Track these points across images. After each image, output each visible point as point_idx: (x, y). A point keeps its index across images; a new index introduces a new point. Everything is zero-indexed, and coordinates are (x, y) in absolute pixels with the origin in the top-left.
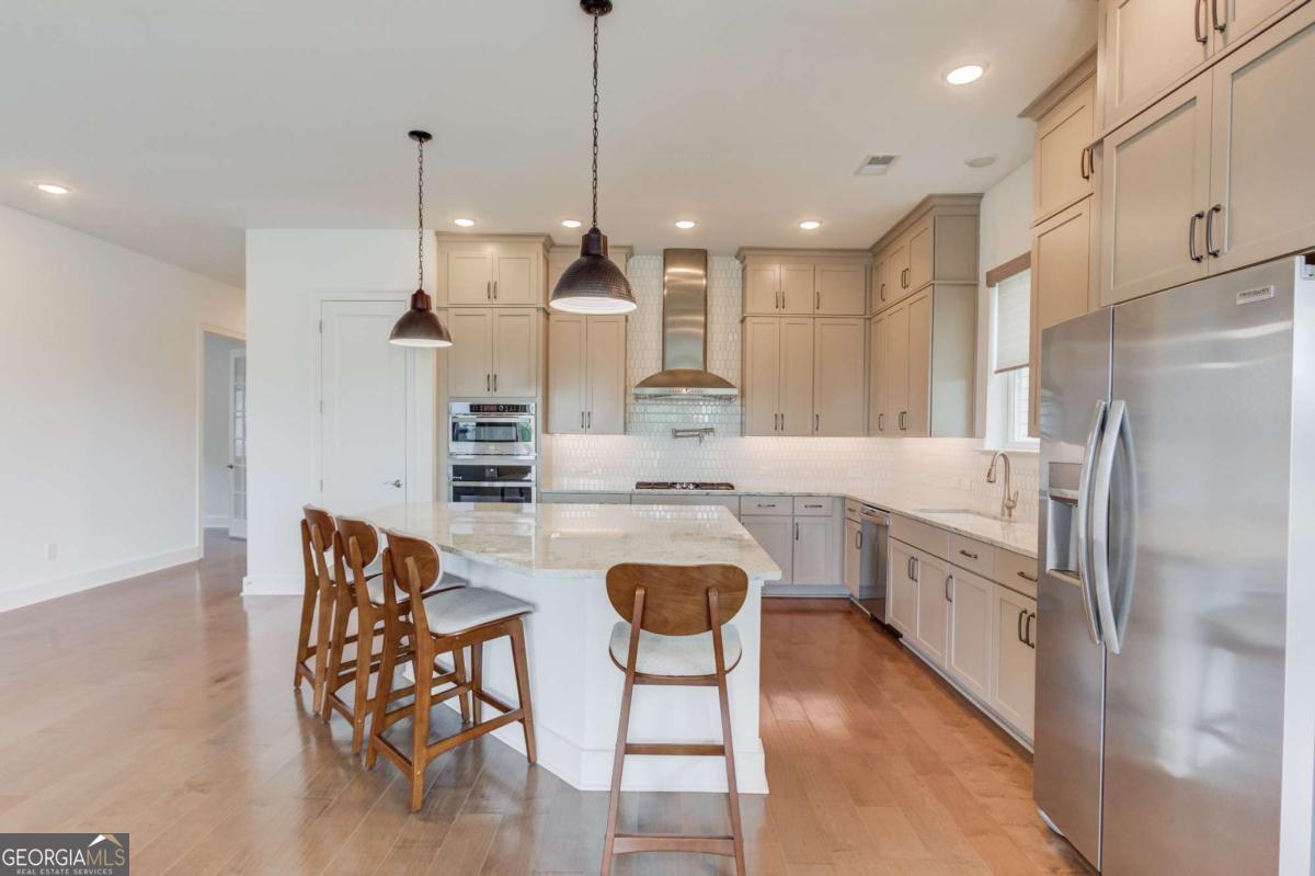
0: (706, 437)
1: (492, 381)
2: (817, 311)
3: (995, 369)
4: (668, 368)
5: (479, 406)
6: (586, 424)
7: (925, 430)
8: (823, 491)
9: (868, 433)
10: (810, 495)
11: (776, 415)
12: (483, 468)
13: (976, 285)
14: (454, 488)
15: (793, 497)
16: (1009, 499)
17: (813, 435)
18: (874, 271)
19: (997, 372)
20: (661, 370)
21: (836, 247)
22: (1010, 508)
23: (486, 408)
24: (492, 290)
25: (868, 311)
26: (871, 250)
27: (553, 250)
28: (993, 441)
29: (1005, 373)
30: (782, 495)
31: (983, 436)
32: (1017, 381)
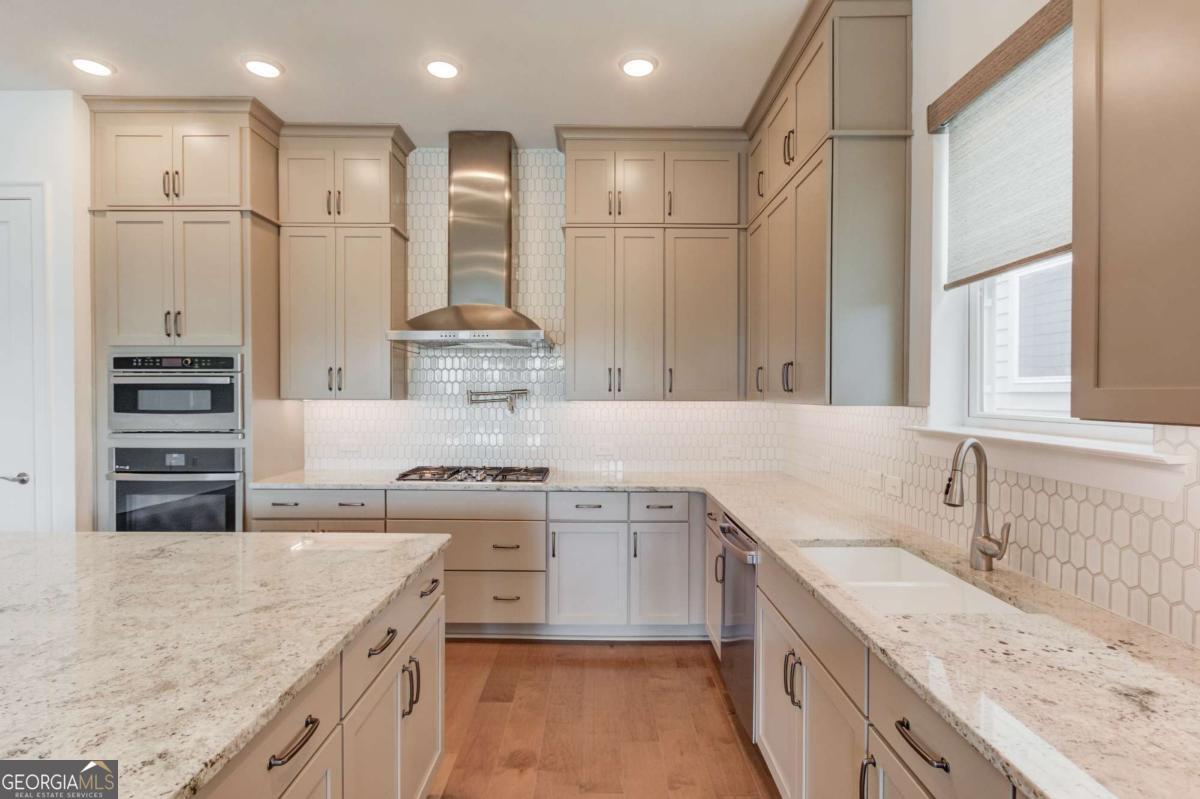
0: (519, 403)
1: (173, 321)
2: (669, 219)
3: (945, 281)
4: (455, 303)
5: (154, 358)
6: (335, 384)
7: (824, 390)
8: (673, 485)
9: (743, 394)
10: (653, 491)
11: (610, 370)
12: (163, 453)
13: (906, 138)
14: (119, 483)
15: (629, 493)
16: (987, 537)
17: (664, 398)
18: (750, 158)
19: (947, 287)
20: (446, 305)
21: (695, 125)
22: (989, 557)
23: (164, 363)
24: (171, 184)
25: (743, 221)
26: (745, 129)
27: (284, 132)
28: (942, 413)
29: (963, 289)
30: (611, 490)
31: (924, 404)
32: (987, 303)
